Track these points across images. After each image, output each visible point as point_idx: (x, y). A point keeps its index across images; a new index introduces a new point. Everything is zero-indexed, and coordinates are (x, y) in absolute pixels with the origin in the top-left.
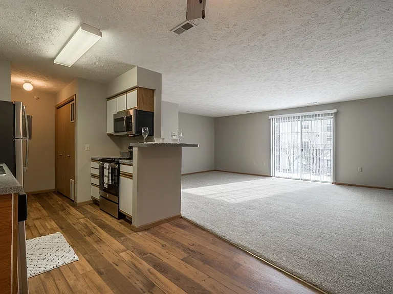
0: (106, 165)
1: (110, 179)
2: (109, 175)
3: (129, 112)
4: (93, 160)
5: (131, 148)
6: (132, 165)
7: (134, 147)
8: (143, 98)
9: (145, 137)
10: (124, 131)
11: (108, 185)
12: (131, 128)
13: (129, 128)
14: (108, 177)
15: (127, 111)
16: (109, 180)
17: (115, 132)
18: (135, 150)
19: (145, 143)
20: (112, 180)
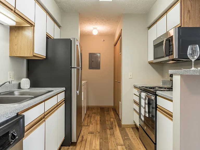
0: (143, 95)
1: (147, 110)
2: (145, 106)
3: (169, 33)
4: (135, 87)
5: (171, 76)
6: (172, 101)
7: (176, 74)
8: (189, 11)
9: (193, 60)
10: (163, 57)
11: (145, 116)
12: (172, 51)
13: (169, 52)
14: (145, 108)
15: (167, 33)
16: (145, 112)
17: (155, 59)
18: (177, 80)
19: (193, 69)
20: (149, 112)
